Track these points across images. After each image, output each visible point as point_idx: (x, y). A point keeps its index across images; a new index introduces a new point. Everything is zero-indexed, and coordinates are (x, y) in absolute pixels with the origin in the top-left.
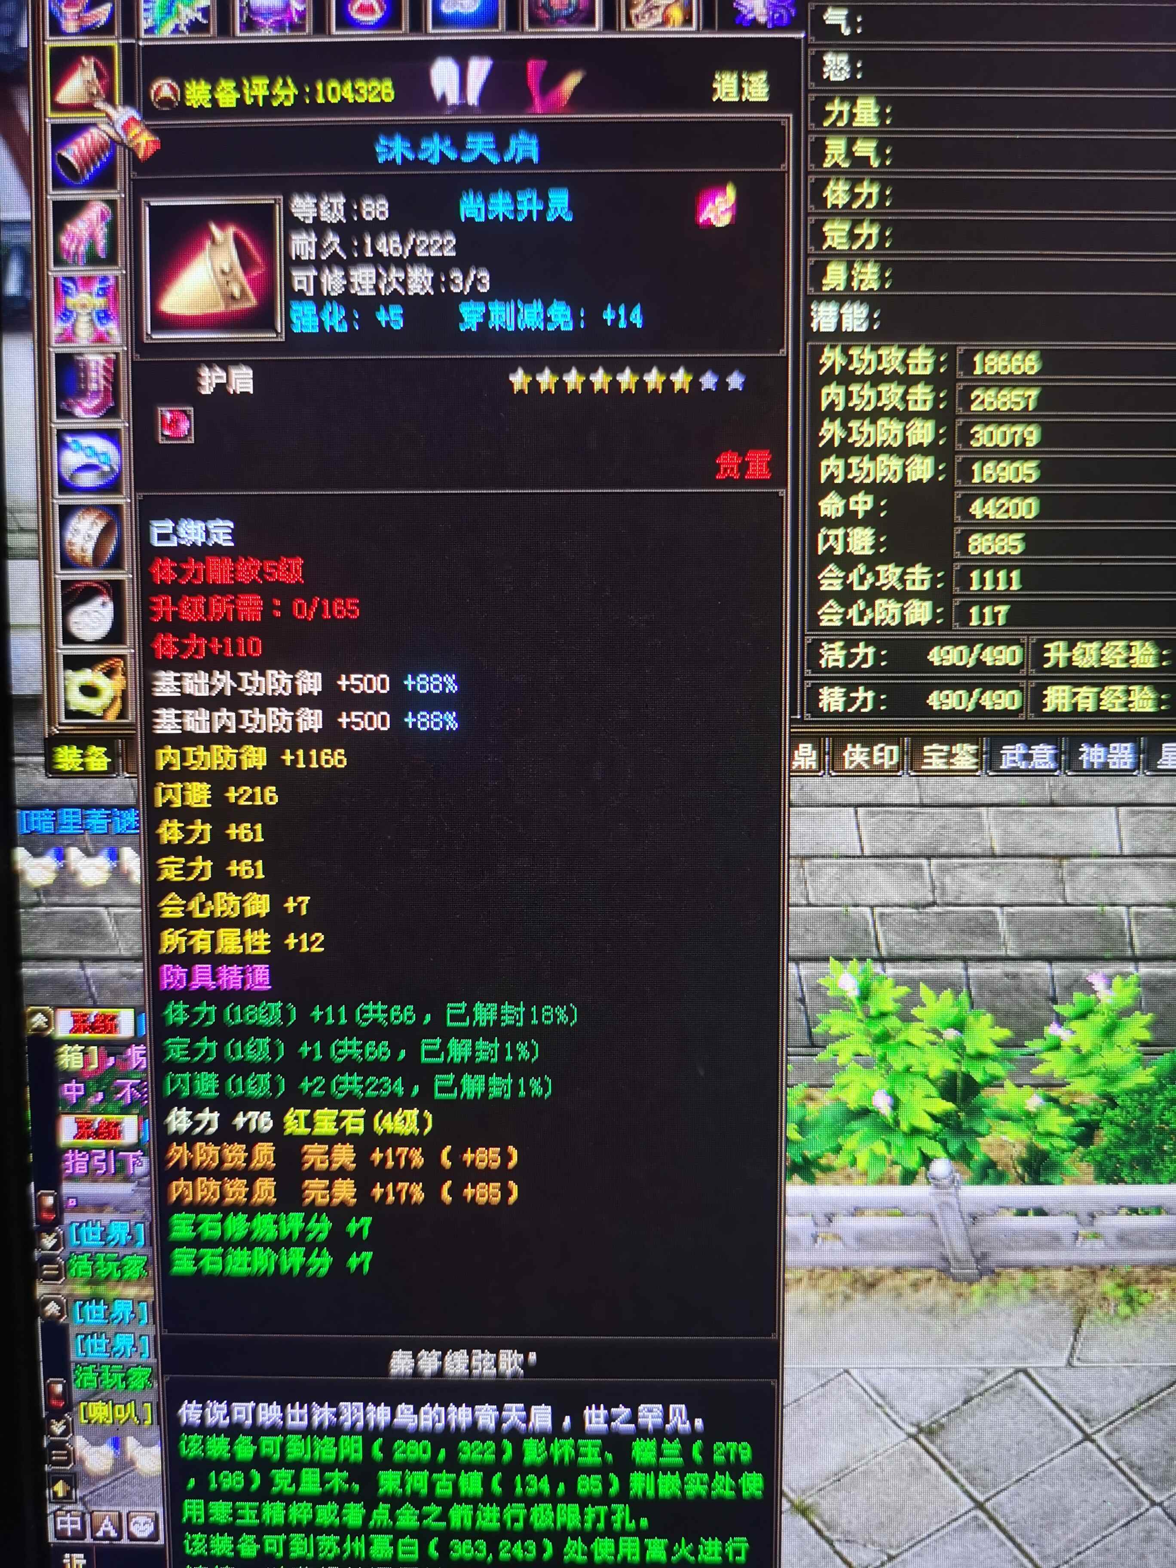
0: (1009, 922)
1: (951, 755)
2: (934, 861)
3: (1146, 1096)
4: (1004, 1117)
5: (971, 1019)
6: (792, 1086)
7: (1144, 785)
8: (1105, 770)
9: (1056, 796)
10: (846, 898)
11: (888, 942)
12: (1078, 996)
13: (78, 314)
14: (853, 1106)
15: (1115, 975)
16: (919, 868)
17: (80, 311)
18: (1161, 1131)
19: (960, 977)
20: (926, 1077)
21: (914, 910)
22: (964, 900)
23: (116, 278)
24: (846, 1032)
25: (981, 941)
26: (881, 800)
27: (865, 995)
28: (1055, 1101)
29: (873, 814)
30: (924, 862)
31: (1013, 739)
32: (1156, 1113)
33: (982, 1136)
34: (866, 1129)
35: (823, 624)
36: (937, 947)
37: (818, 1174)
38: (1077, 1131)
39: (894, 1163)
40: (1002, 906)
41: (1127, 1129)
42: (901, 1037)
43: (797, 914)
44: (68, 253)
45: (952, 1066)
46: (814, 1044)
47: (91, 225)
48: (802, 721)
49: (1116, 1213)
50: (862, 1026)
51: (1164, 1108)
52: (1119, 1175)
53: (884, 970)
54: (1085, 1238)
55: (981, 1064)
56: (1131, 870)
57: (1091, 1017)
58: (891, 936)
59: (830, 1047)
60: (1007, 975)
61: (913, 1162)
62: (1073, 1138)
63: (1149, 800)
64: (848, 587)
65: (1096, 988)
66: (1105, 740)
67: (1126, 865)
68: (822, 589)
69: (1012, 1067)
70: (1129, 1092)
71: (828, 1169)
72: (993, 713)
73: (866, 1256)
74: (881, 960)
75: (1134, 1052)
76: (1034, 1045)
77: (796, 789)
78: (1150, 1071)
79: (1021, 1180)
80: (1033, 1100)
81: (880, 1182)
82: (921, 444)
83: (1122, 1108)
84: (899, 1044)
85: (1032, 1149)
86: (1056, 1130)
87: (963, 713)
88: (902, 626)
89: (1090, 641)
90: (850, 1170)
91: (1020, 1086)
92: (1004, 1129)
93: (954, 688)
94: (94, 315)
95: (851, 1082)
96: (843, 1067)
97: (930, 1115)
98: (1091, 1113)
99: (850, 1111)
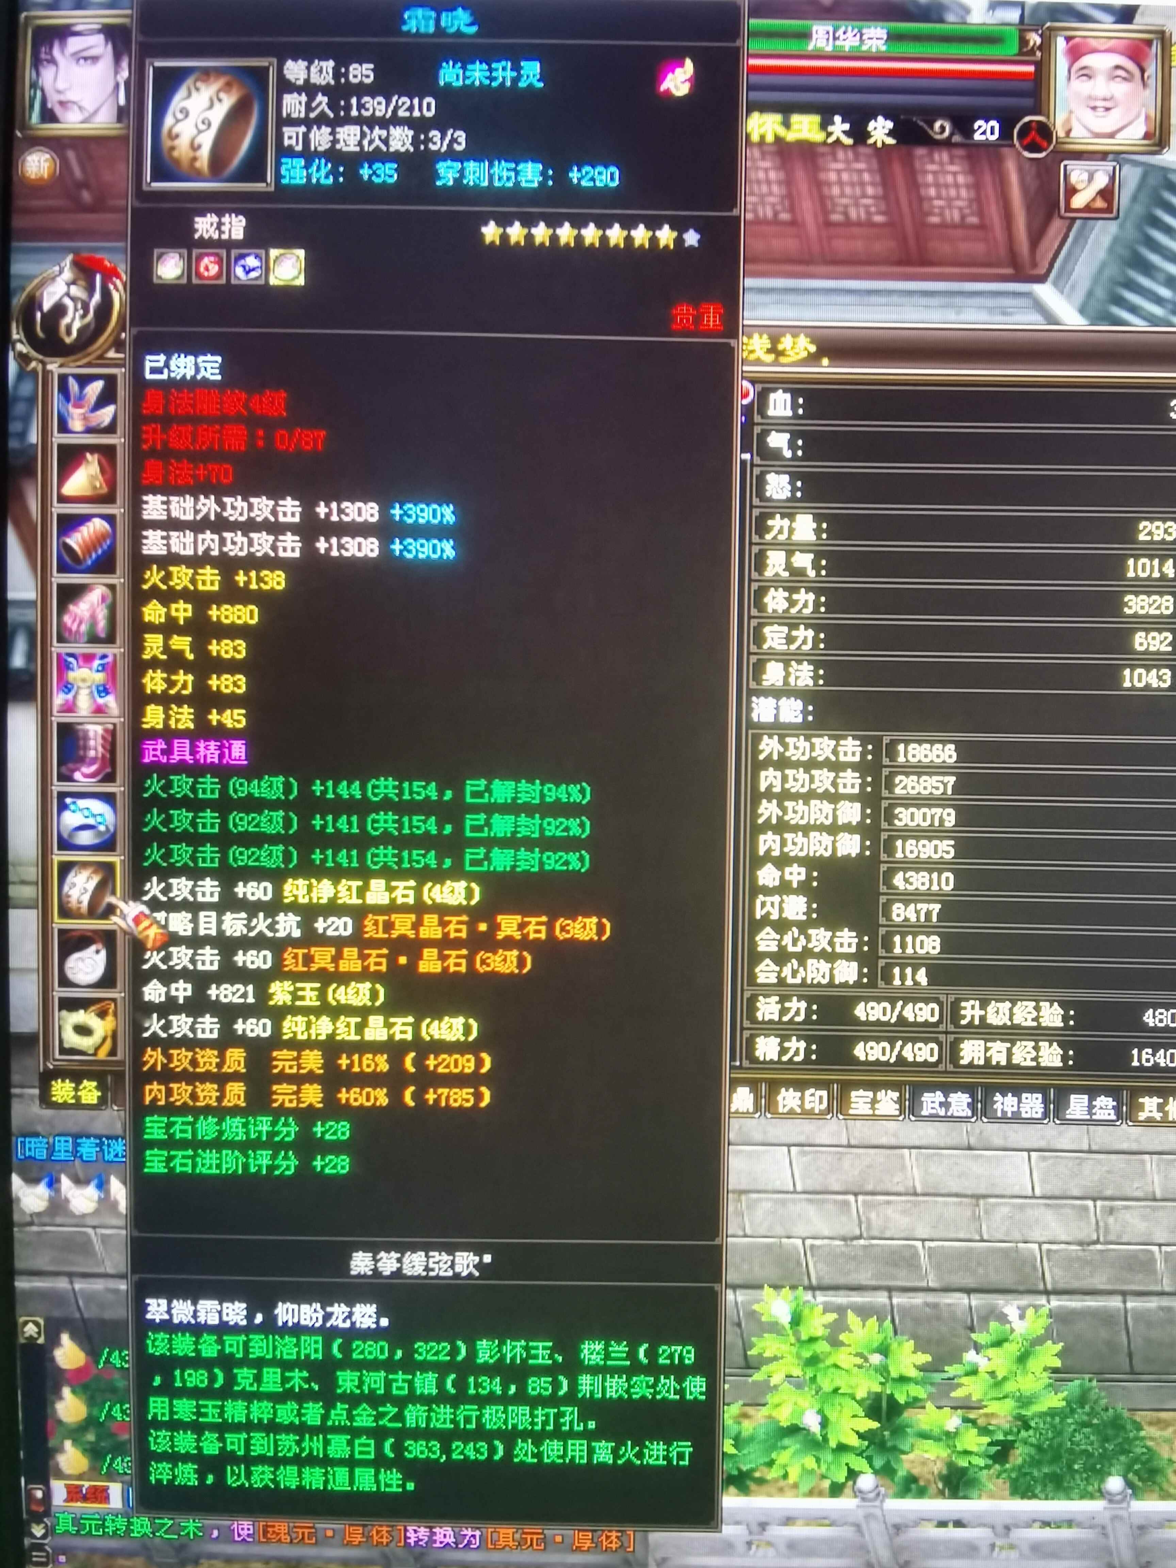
0: (930, 1257)
1: (874, 1101)
2: (861, 1198)
3: (1057, 1419)
4: (924, 1436)
5: (894, 1346)
6: (728, 1405)
7: (1054, 1133)
8: (1017, 1118)
9: (973, 1141)
10: (779, 1231)
11: (817, 1272)
12: (993, 1325)
13: (79, 688)
14: (785, 1424)
15: (1029, 1306)
16: (846, 1203)
17: (81, 684)
18: (1071, 1451)
19: (885, 1305)
20: (854, 1398)
21: (842, 1243)
22: (888, 1234)
23: (115, 656)
24: (779, 1355)
25: (903, 1273)
26: (811, 1141)
27: (796, 1320)
28: (973, 1422)
29: (805, 1154)
30: (851, 1198)
31: (932, 1087)
32: (1067, 1435)
33: (904, 1453)
34: (798, 1446)
35: (759, 981)
36: (864, 1277)
37: (753, 1486)
38: (994, 1449)
39: (823, 1477)
40: (923, 1240)
41: (1039, 1448)
42: (829, 1362)
43: (734, 1244)
44: (70, 631)
45: (877, 1389)
46: (750, 1365)
47: (92, 605)
48: (741, 1067)
49: (1030, 1527)
50: (794, 1350)
51: (1075, 1430)
52: (1033, 1492)
53: (814, 1297)
54: (1001, 1548)
55: (905, 1387)
56: (1042, 1209)
57: (1006, 1345)
58: (820, 1266)
59: (764, 1369)
60: (927, 1304)
61: (841, 1476)
62: (989, 1457)
63: (1059, 1147)
64: (782, 949)
65: (1010, 1318)
66: (1017, 1091)
67: (1038, 1205)
68: (760, 949)
69: (933, 1390)
70: (1042, 1415)
71: (761, 1481)
72: (915, 1064)
73: (797, 1562)
74: (811, 1288)
75: (1045, 1378)
76: (952, 1370)
77: (734, 1129)
78: (1061, 1395)
79: (941, 1494)
80: (952, 1421)
81: (811, 1493)
82: (850, 823)
83: (1036, 1429)
84: (828, 1367)
85: (951, 1465)
86: (975, 1449)
87: (887, 1063)
88: (831, 984)
89: (1003, 1001)
90: (782, 1483)
91: (939, 1408)
92: (926, 1448)
93: (878, 1040)
94: (94, 689)
95: (784, 1401)
96: (776, 1387)
97: (857, 1433)
98: (1006, 1434)
99: (782, 1428)
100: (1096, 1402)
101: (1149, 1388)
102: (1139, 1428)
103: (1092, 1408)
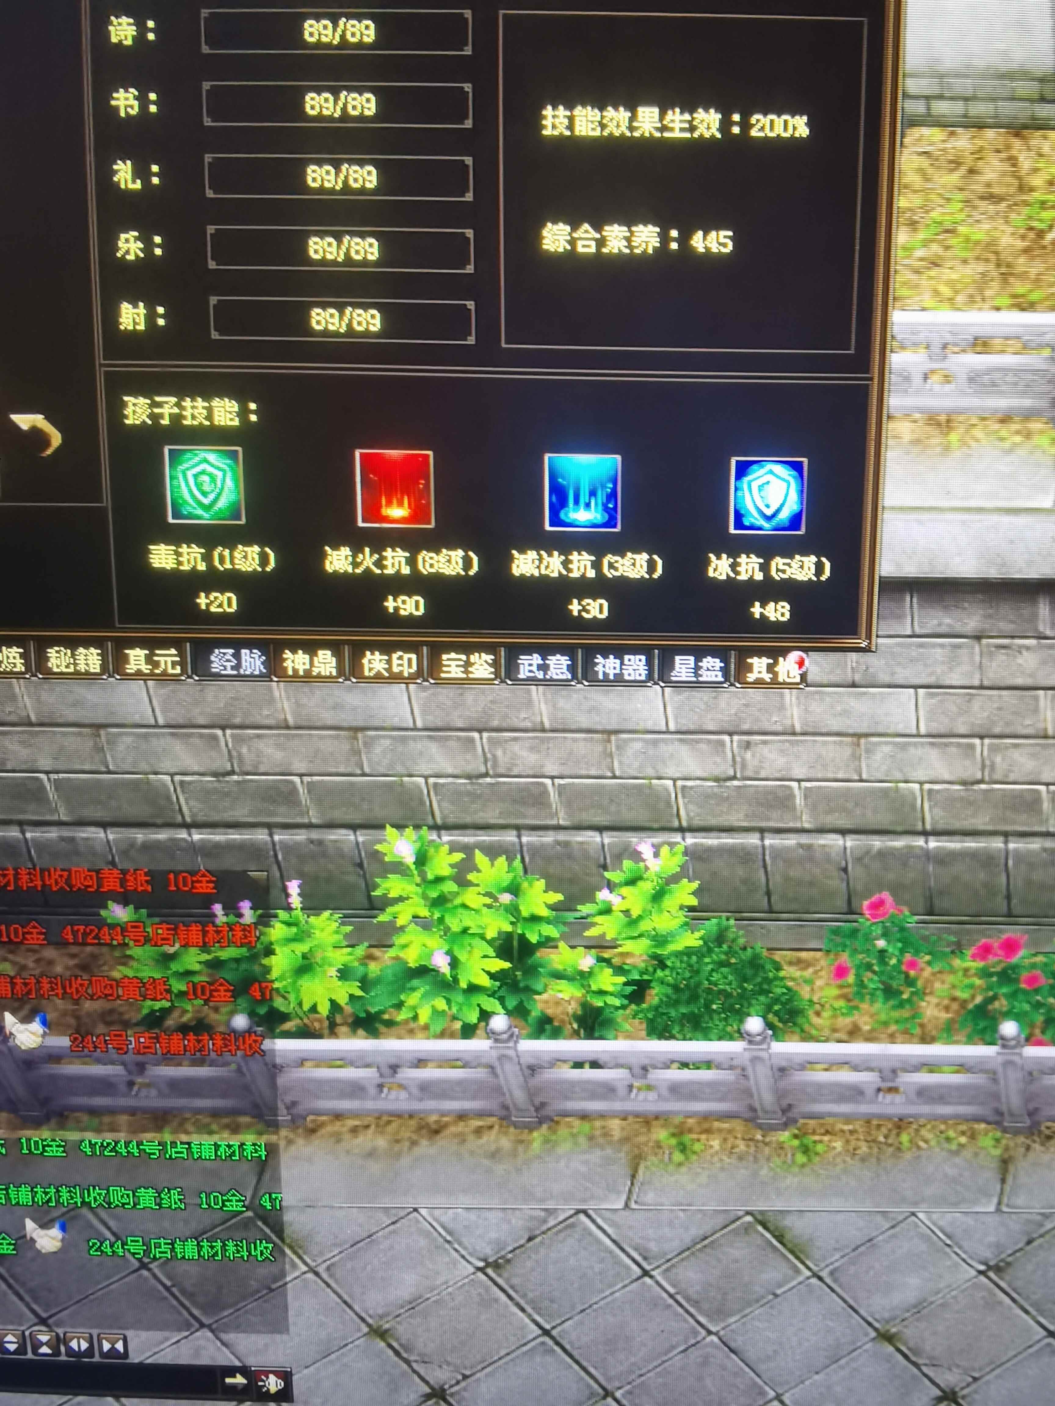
0: (560, 794)
1: (469, 664)
2: (485, 735)
3: (694, 958)
4: (558, 976)
5: (525, 885)
8: (620, 681)
10: (399, 769)
11: (441, 811)
12: (627, 863)
14: (412, 965)
15: (663, 844)
16: (471, 740)
18: (709, 991)
19: (514, 844)
21: (467, 781)
22: (515, 772)
24: (405, 896)
25: (532, 811)
27: (421, 861)
28: (608, 961)
29: (424, 689)
30: (476, 735)
31: (529, 650)
32: (704, 974)
33: (537, 993)
34: (426, 987)
36: (491, 816)
37: (382, 1028)
38: (629, 989)
39: (455, 1018)
40: (553, 778)
41: (676, 987)
42: (457, 902)
45: (509, 928)
46: (374, 906)
49: (668, 1067)
50: (420, 890)
51: (713, 970)
52: (670, 1032)
53: (440, 836)
54: (639, 1089)
55: (537, 927)
56: (677, 745)
57: (640, 883)
58: (445, 805)
59: (390, 910)
60: (558, 843)
61: (473, 1017)
62: (625, 997)
65: (644, 856)
66: (619, 652)
67: (672, 740)
69: (566, 929)
70: (678, 954)
71: (390, 1024)
73: (430, 1104)
74: (436, 827)
75: (681, 917)
76: (584, 909)
78: (697, 935)
79: (577, 1035)
80: (586, 961)
81: (442, 1035)
83: (672, 969)
84: (456, 907)
85: (586, 1006)
86: (610, 988)
90: (412, 1025)
91: (573, 947)
92: (560, 988)
95: (411, 942)
96: (402, 928)
97: (488, 973)
98: (642, 973)
99: (410, 968)
100: (734, 941)
101: (790, 927)
102: (778, 968)
103: (730, 947)
